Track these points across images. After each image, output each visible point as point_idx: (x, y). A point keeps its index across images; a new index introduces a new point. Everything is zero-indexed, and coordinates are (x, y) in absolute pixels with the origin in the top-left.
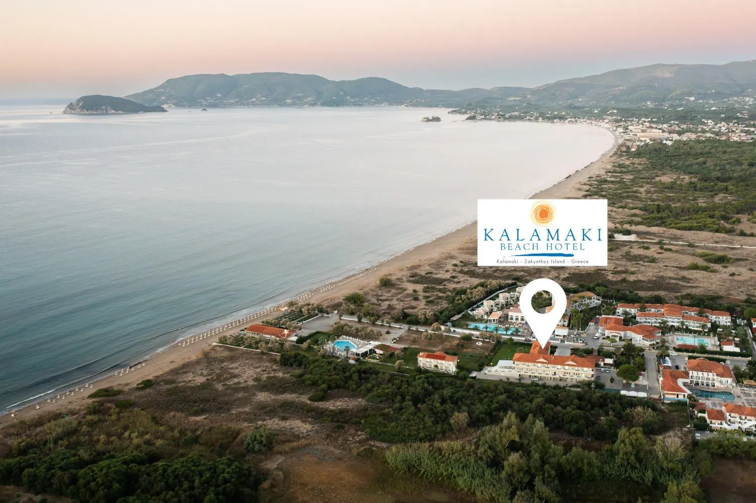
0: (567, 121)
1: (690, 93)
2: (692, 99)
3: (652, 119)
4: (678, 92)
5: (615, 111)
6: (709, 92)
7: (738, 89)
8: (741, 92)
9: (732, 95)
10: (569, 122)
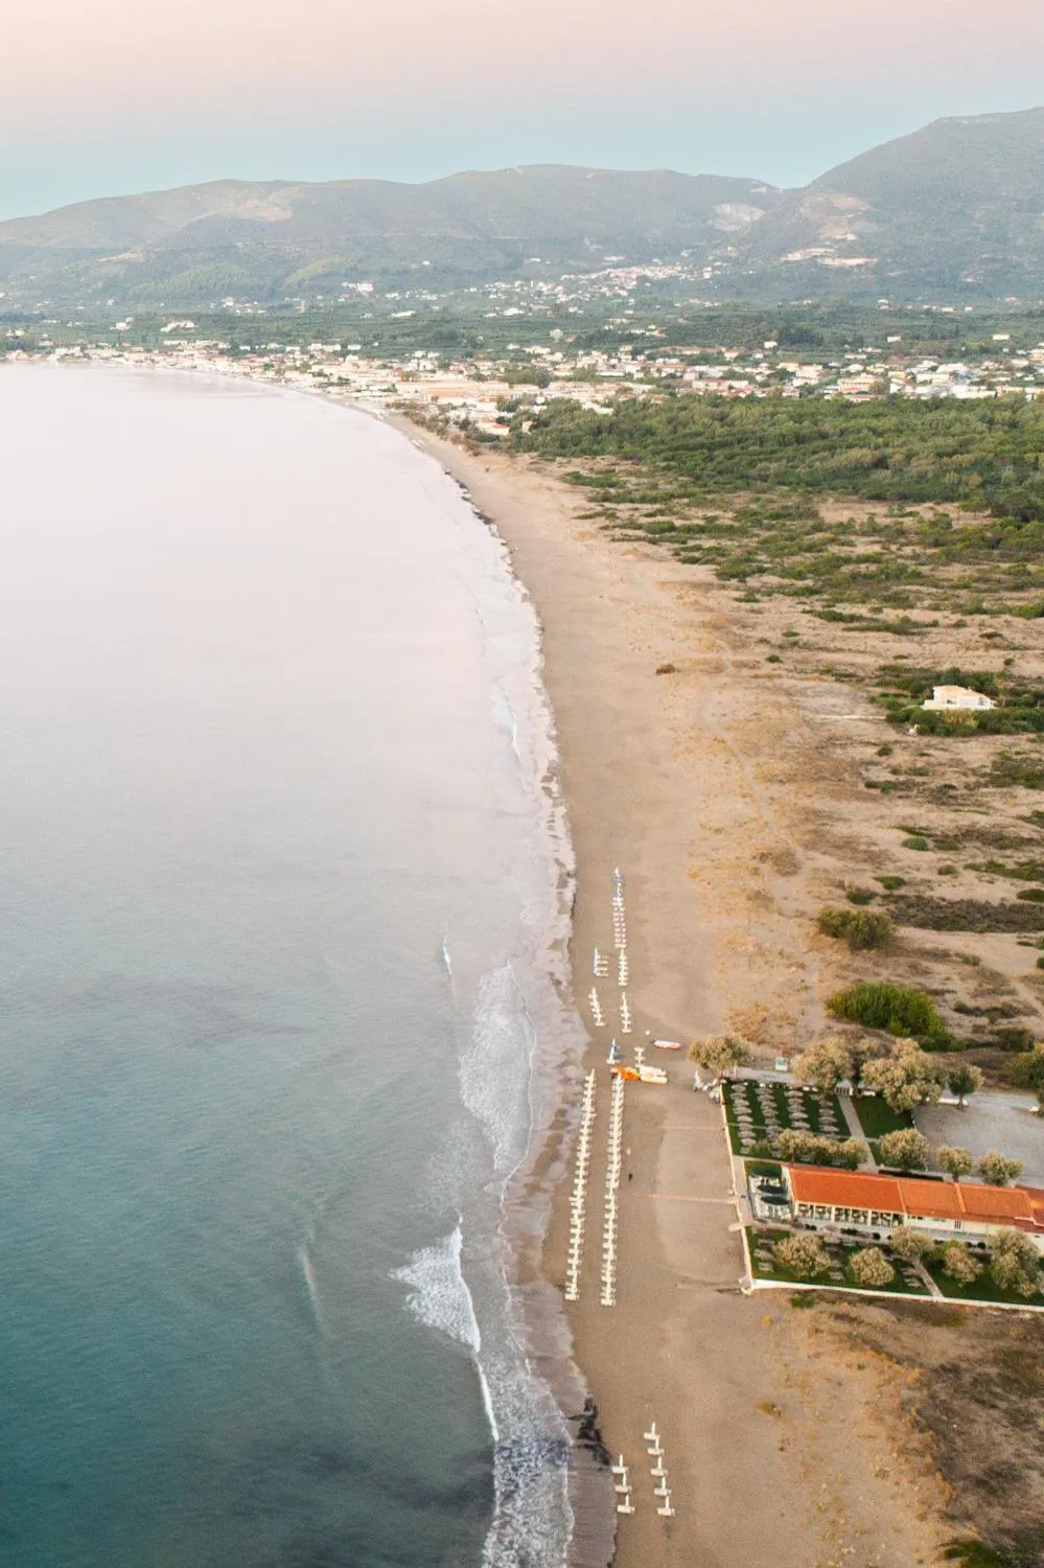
0: (53, 358)
1: (354, 269)
2: (365, 288)
3: (344, 346)
4: (316, 266)
5: (190, 324)
6: (414, 266)
7: (499, 258)
8: (512, 267)
9: (483, 276)
10: (62, 359)
